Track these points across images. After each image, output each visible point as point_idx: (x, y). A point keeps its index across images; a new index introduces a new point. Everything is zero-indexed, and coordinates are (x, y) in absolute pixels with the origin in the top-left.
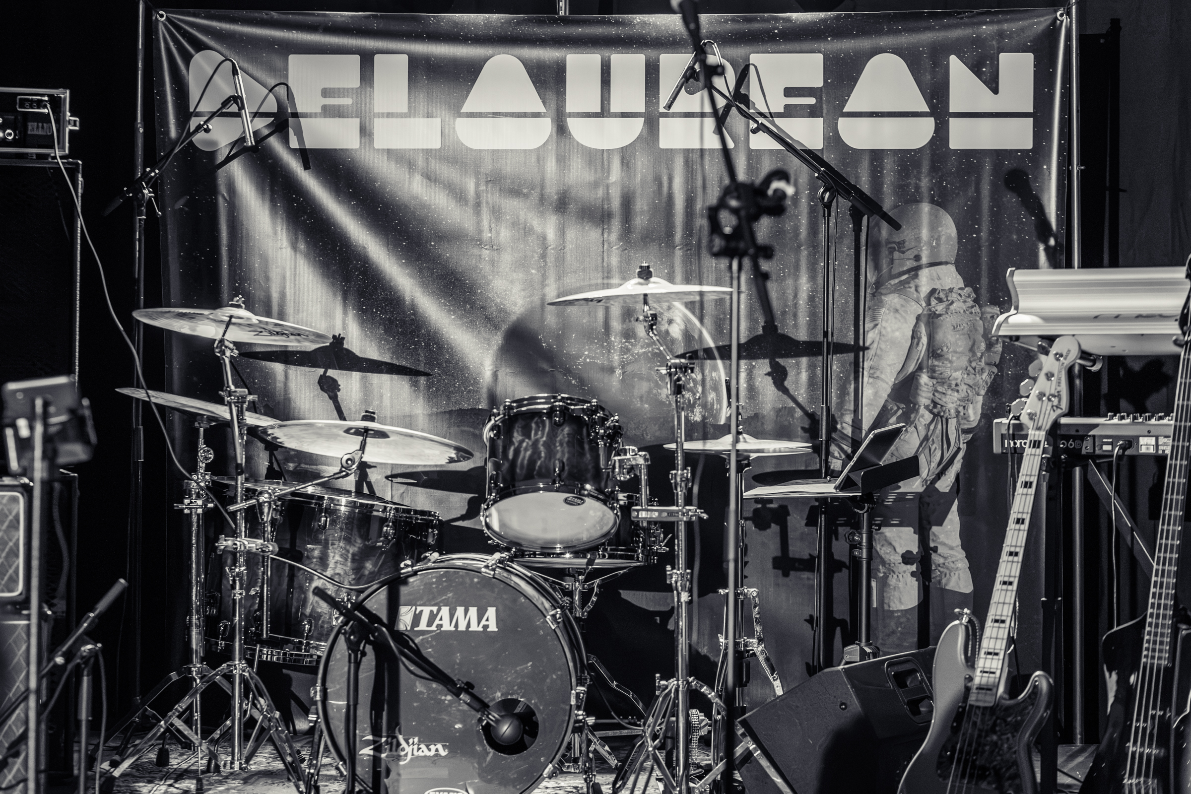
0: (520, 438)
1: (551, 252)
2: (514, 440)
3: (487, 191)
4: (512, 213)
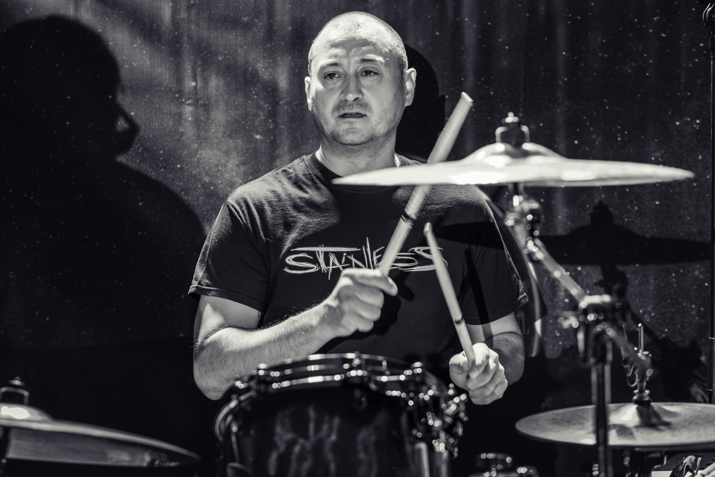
0: (289, 436)
1: (284, 107)
2: (277, 439)
3: (189, 21)
4: (226, 52)
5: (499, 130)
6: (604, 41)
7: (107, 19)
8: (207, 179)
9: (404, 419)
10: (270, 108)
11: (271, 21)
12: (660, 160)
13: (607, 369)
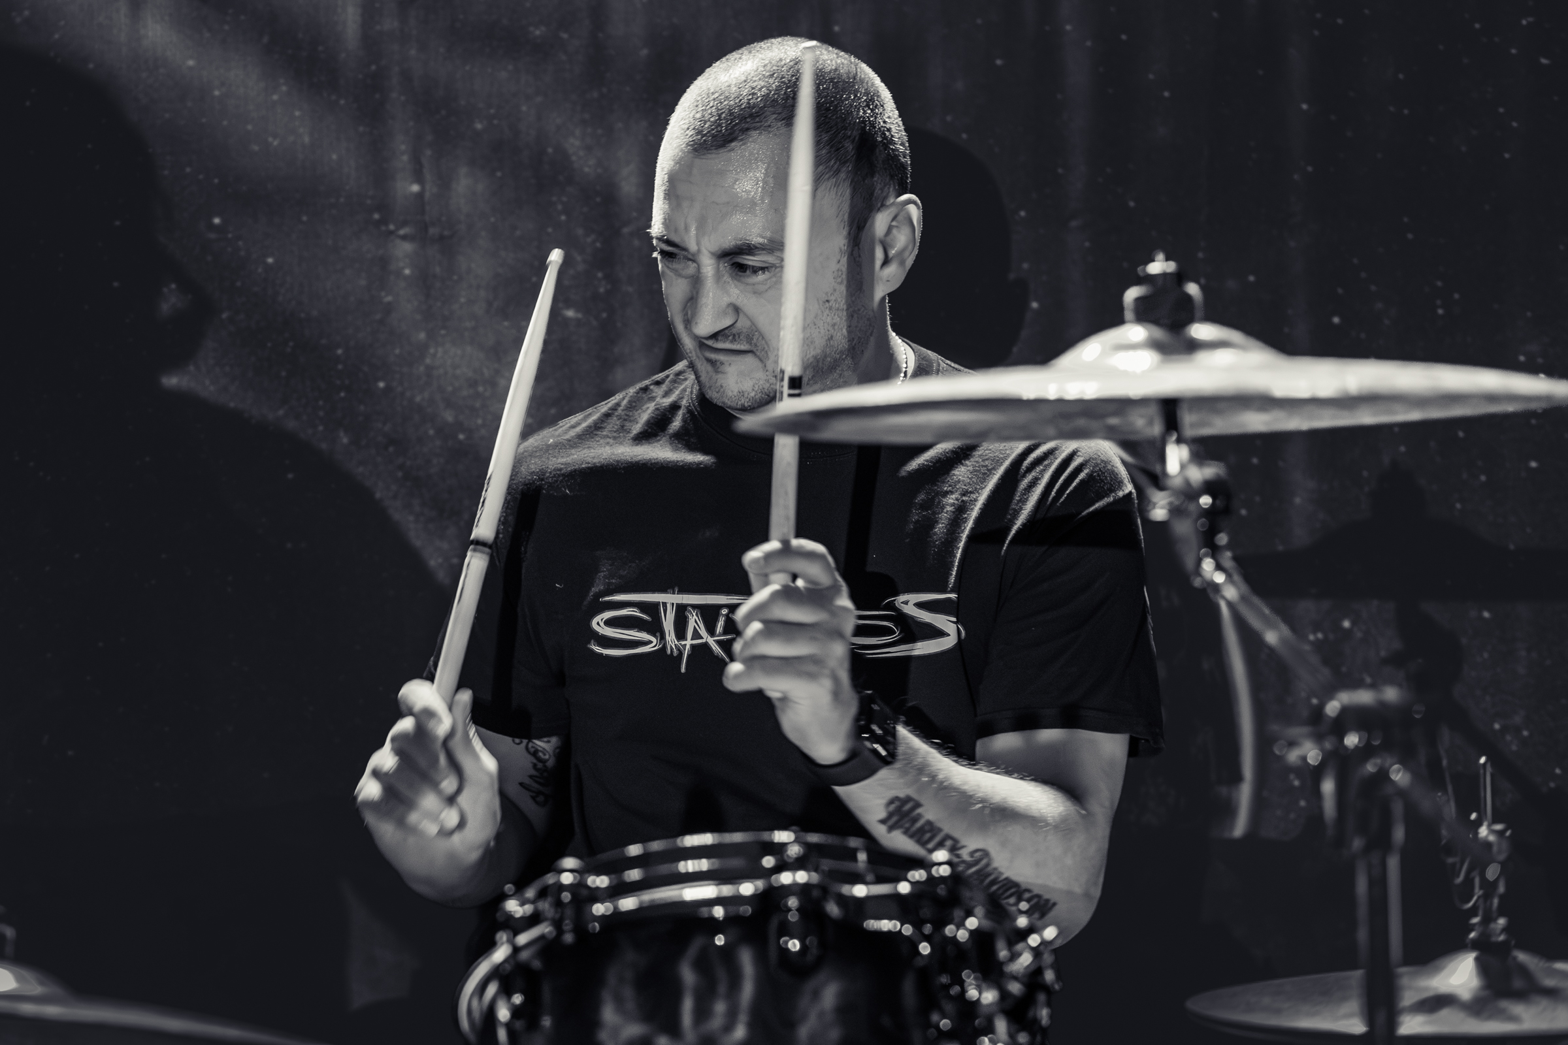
0: (634, 1030)
1: (632, 242)
2: (604, 1037)
3: (403, 39)
4: (492, 111)
5: (1132, 294)
6: (1401, 76)
7: (207, 35)
8: (449, 416)
9: (909, 987)
10: (598, 245)
11: (600, 35)
12: (1540, 360)
13: (1393, 863)
